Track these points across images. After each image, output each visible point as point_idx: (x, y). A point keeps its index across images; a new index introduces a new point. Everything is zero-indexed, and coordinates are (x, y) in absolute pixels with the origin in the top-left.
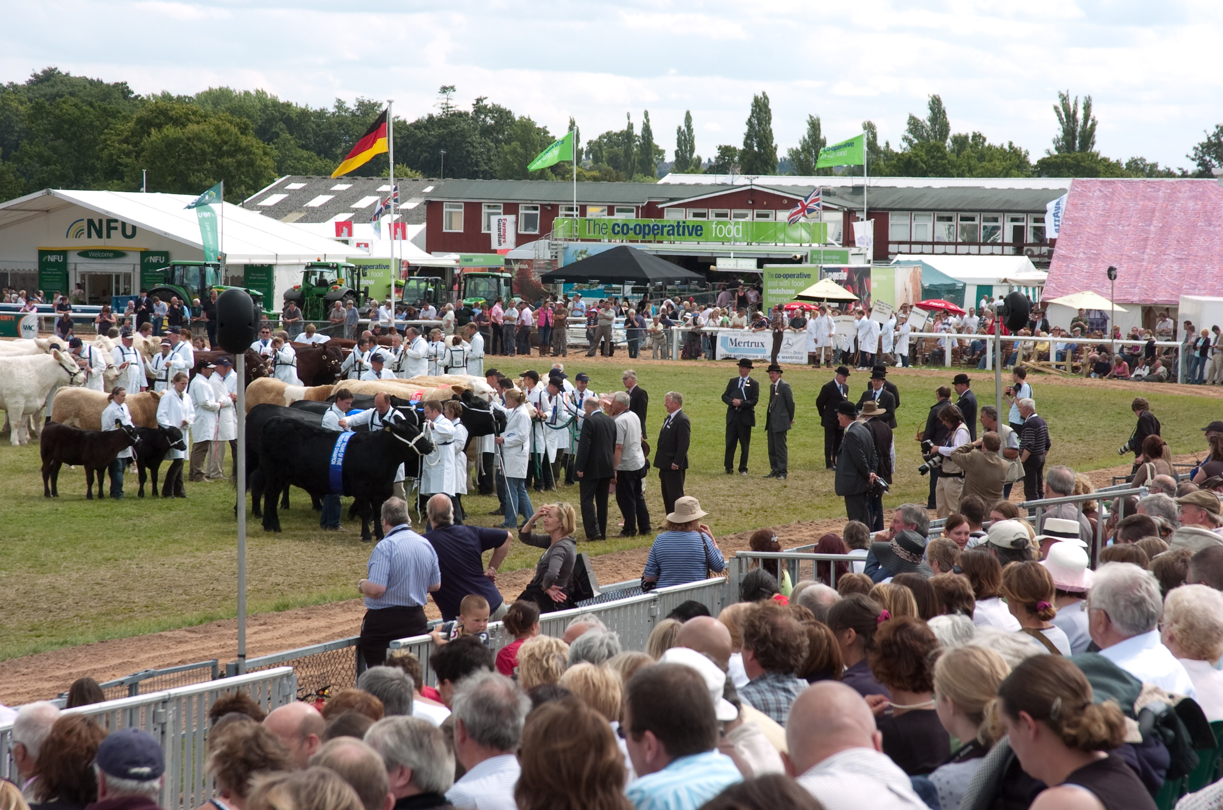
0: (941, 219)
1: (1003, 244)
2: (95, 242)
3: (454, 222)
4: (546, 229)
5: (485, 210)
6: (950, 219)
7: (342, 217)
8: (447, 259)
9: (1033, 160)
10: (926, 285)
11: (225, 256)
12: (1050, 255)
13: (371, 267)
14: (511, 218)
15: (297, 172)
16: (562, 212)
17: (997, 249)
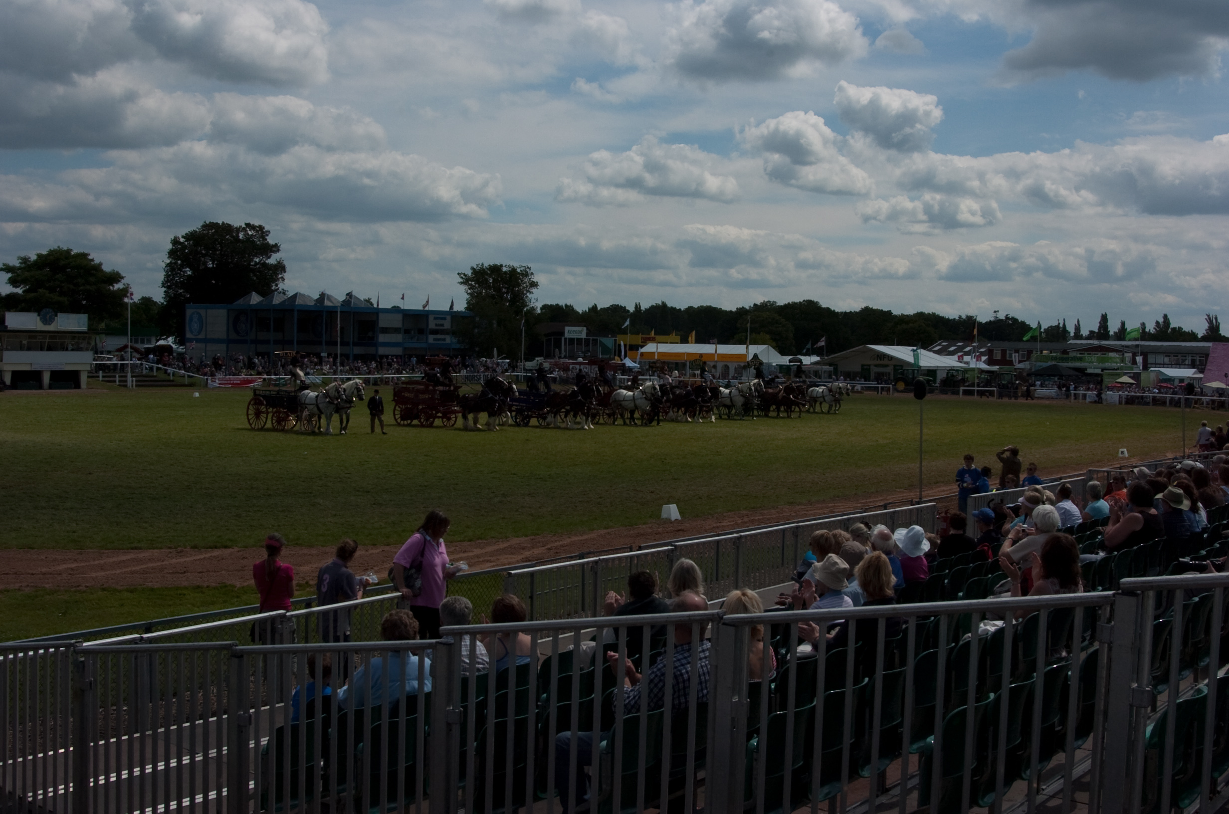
0: (1166, 356)
1: (1188, 365)
2: (879, 362)
3: (998, 356)
4: (1028, 358)
5: (1008, 352)
6: (1169, 356)
7: (960, 354)
8: (995, 368)
9: (1199, 336)
10: (1161, 378)
11: (921, 367)
12: (1204, 369)
13: (969, 370)
14: (1017, 354)
15: (945, 340)
16: (1034, 352)
17: (1186, 366)
